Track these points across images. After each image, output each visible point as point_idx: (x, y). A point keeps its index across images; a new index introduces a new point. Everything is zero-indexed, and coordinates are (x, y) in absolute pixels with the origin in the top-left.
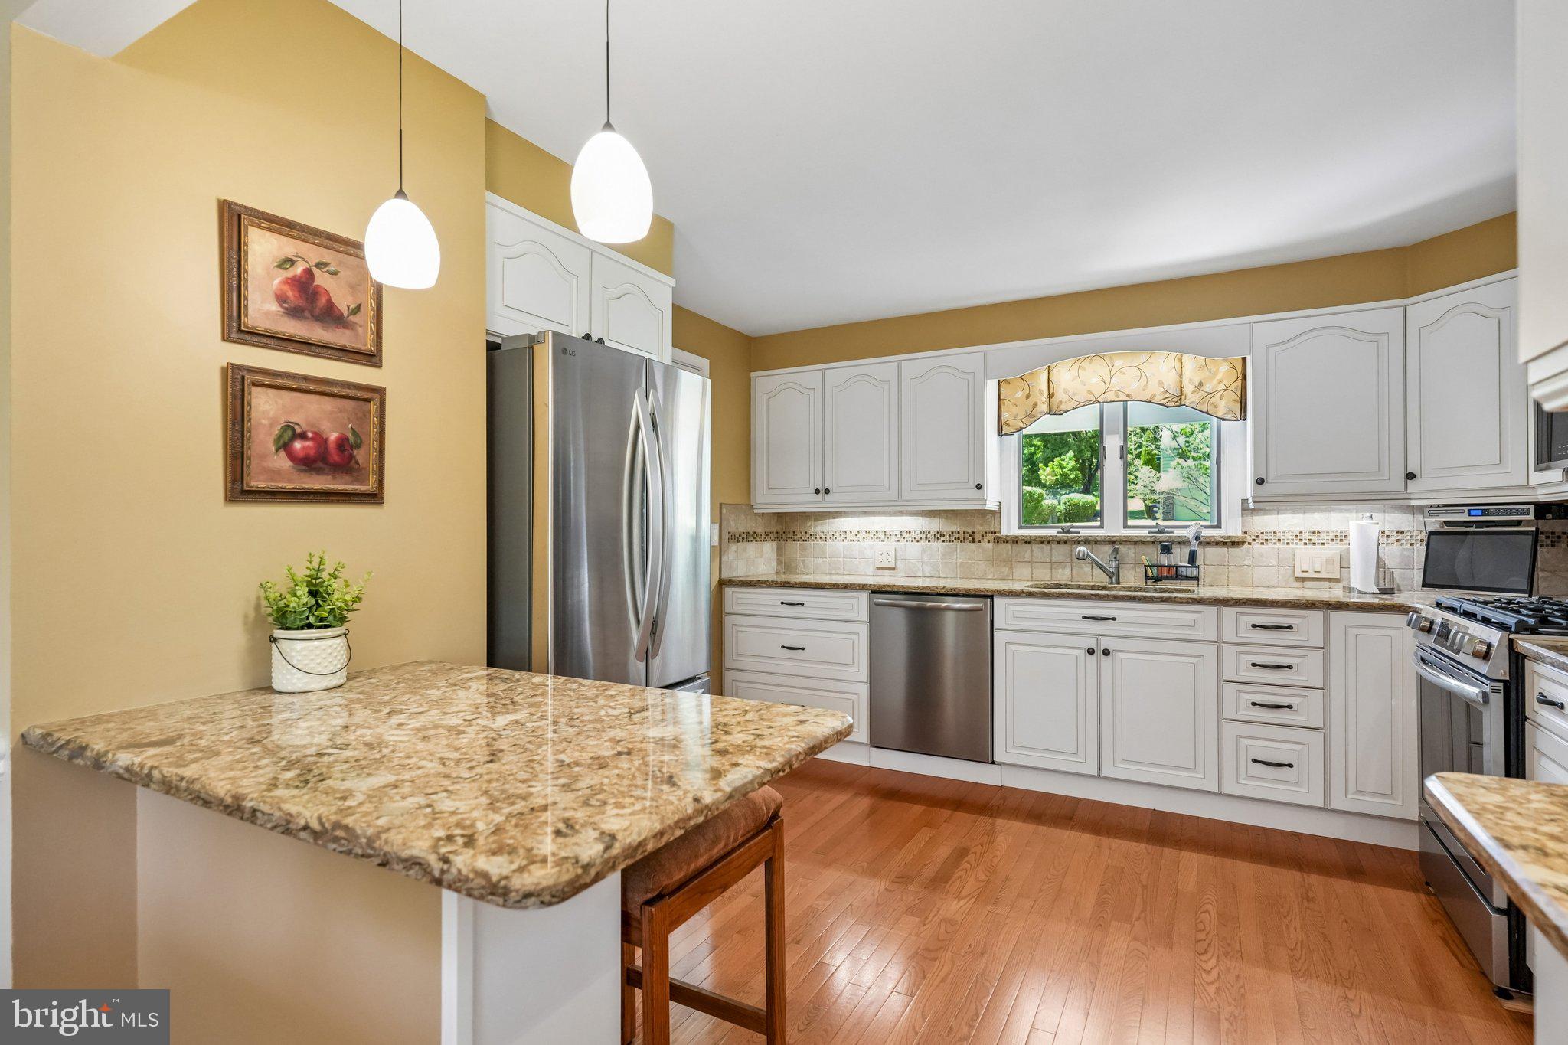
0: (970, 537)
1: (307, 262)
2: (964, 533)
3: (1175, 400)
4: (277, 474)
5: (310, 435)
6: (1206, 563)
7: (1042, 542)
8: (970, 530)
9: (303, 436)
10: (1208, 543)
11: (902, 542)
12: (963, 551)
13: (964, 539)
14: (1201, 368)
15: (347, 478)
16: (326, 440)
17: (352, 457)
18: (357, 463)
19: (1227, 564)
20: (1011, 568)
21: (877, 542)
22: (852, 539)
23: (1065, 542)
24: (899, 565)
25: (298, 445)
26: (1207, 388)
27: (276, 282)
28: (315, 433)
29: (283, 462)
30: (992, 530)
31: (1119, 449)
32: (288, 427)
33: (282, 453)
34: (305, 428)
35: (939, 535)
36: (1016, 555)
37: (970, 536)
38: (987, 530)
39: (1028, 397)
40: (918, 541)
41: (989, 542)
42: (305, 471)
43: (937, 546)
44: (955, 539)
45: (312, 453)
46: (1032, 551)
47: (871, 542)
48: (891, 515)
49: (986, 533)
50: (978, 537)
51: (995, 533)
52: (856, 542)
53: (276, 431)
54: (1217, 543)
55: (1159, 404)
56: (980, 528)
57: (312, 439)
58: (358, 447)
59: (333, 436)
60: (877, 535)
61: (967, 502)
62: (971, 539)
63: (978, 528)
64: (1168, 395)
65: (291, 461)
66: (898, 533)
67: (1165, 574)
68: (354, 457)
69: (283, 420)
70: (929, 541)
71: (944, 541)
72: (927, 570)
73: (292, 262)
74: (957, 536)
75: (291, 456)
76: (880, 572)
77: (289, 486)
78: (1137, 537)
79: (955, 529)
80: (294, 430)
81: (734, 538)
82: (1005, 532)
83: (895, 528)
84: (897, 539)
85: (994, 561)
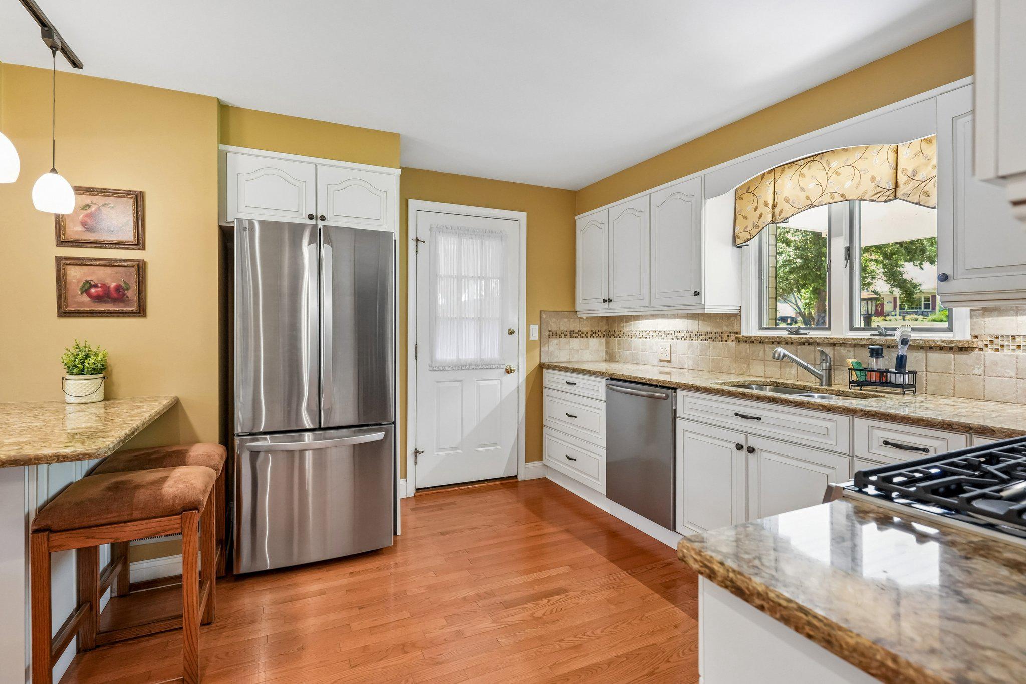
0: (718, 337)
1: (97, 205)
2: (716, 333)
3: (888, 193)
4: (83, 303)
5: (99, 285)
6: (929, 369)
7: (773, 343)
8: (719, 330)
9: (96, 286)
10: (931, 348)
11: (675, 340)
12: (714, 348)
13: (716, 338)
14: (917, 155)
15: (122, 304)
16: (109, 287)
17: (124, 294)
18: (127, 297)
19: (952, 372)
20: (749, 365)
21: (660, 340)
22: (645, 336)
23: (792, 343)
24: (673, 359)
25: (93, 290)
26: (920, 176)
27: (81, 216)
28: (102, 284)
29: (85, 298)
30: (735, 331)
31: (843, 250)
32: (87, 282)
33: (85, 294)
34: (96, 282)
35: (699, 335)
36: (753, 354)
37: (720, 336)
38: (731, 331)
39: (756, 209)
40: (685, 340)
41: (733, 341)
42: (97, 302)
43: (697, 343)
44: (709, 338)
45: (101, 294)
46: (765, 351)
47: (656, 340)
48: (668, 318)
49: (731, 333)
50: (725, 337)
51: (737, 333)
52: (648, 340)
53: (81, 284)
54: (942, 348)
55: (870, 201)
56: (726, 329)
57: (100, 287)
58: (128, 289)
59: (113, 285)
60: (660, 334)
61: (688, 307)
62: (720, 338)
63: (725, 329)
64: (879, 190)
65: (89, 297)
66: (673, 332)
67: (873, 380)
68: (126, 294)
69: (84, 279)
70: (692, 340)
71: (701, 340)
72: (690, 362)
73: (89, 206)
74: (711, 335)
75: (89, 295)
76: (662, 364)
77: (87, 309)
78: (853, 339)
79: (708, 329)
80: (90, 283)
81: (553, 334)
82: (744, 333)
83: (670, 329)
84: (672, 337)
85: (737, 358)
